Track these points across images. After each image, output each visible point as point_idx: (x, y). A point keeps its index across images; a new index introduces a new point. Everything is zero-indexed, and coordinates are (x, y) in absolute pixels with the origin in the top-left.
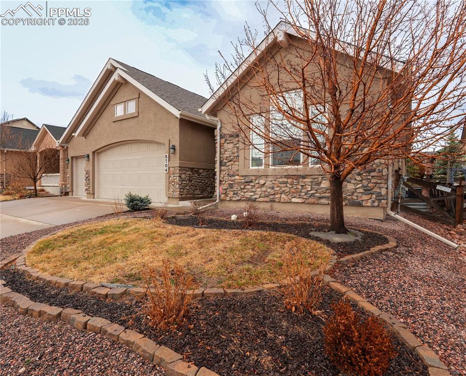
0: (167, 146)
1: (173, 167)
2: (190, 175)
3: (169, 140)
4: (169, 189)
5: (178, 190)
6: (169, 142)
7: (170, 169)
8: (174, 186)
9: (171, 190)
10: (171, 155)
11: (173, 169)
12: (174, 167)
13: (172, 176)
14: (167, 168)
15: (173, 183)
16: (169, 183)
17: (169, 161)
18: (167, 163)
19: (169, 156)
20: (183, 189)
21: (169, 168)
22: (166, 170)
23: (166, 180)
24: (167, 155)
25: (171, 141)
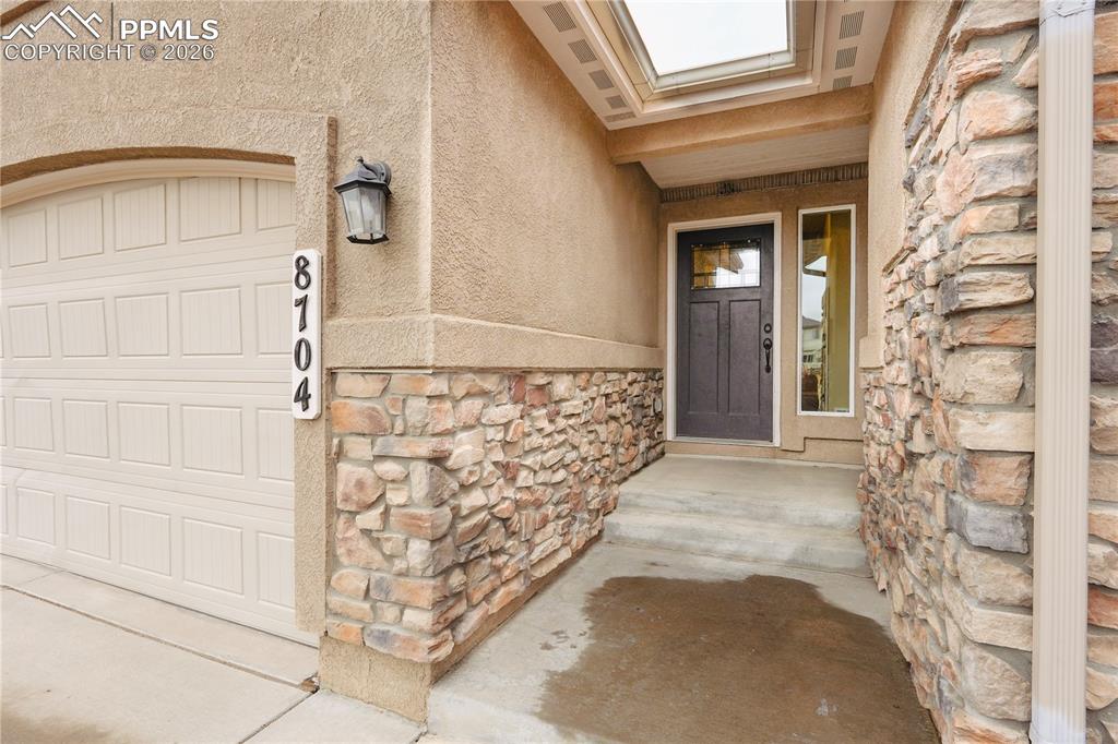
0: (310, 178)
1: (366, 371)
2: (507, 425)
3: (333, 126)
4: (332, 562)
5: (427, 592)
6: (333, 144)
7: (345, 383)
8: (376, 543)
9: (351, 578)
10: (351, 254)
11: (372, 385)
12: (384, 372)
13: (359, 448)
14: (313, 374)
15: (370, 519)
16: (332, 510)
17: (331, 308)
18: (312, 334)
19: (331, 263)
20: (464, 566)
21: (332, 374)
22: (303, 397)
23: (301, 477)
24: (313, 256)
25: (349, 131)
